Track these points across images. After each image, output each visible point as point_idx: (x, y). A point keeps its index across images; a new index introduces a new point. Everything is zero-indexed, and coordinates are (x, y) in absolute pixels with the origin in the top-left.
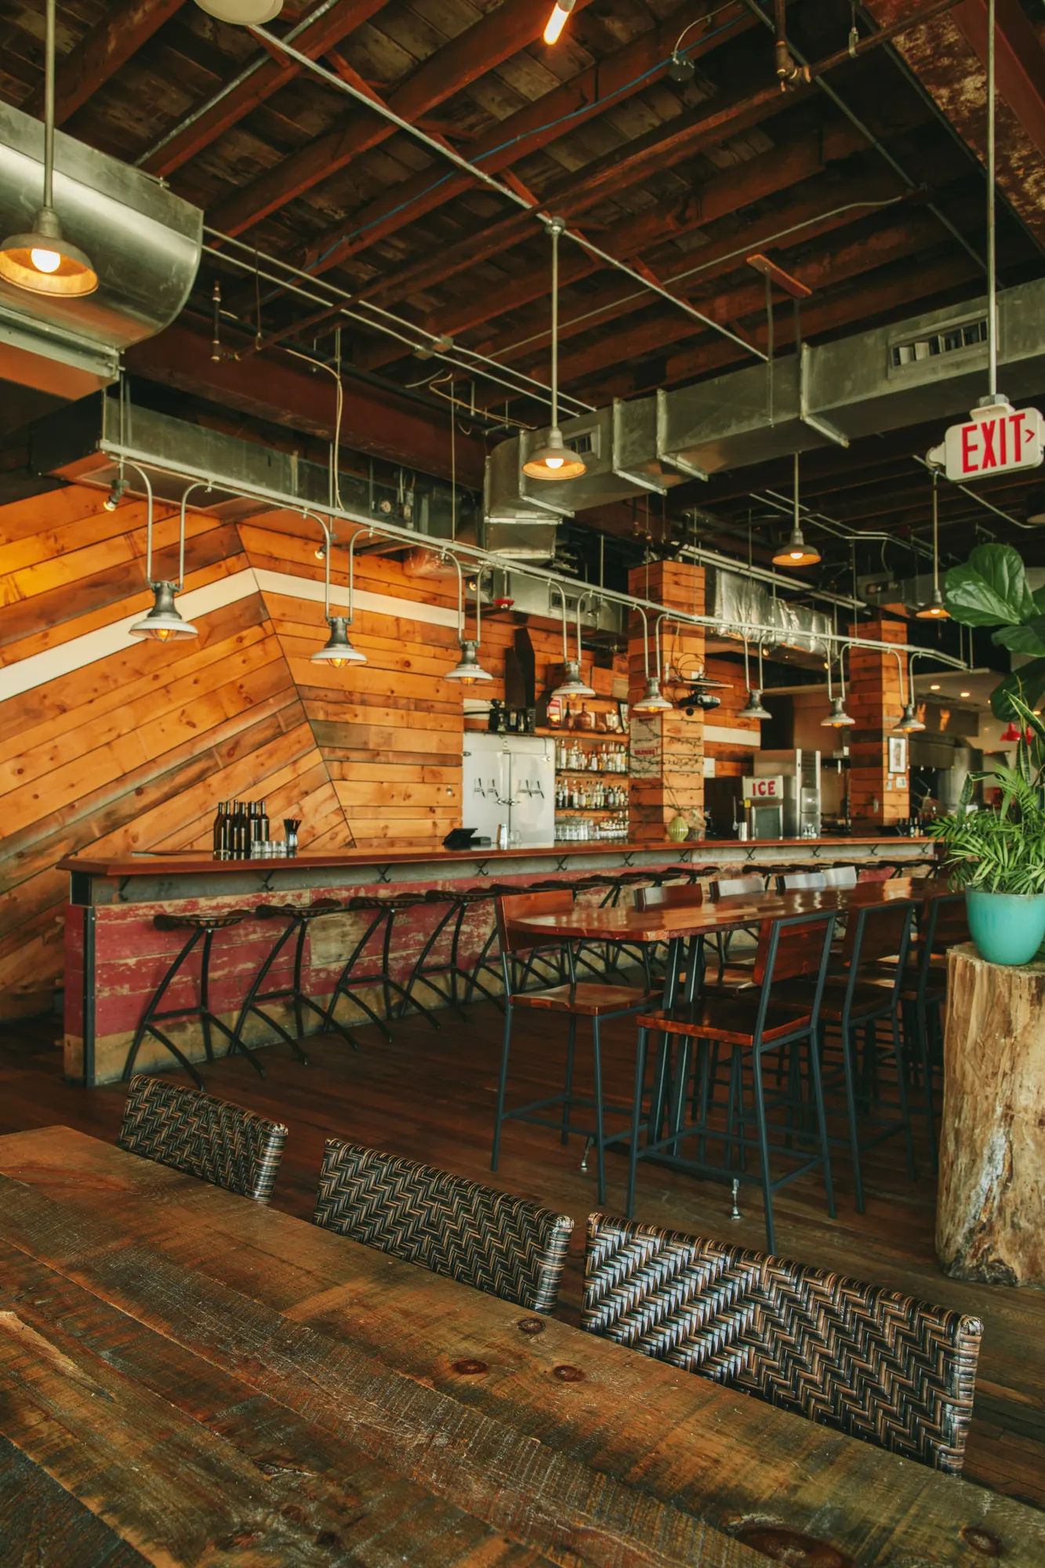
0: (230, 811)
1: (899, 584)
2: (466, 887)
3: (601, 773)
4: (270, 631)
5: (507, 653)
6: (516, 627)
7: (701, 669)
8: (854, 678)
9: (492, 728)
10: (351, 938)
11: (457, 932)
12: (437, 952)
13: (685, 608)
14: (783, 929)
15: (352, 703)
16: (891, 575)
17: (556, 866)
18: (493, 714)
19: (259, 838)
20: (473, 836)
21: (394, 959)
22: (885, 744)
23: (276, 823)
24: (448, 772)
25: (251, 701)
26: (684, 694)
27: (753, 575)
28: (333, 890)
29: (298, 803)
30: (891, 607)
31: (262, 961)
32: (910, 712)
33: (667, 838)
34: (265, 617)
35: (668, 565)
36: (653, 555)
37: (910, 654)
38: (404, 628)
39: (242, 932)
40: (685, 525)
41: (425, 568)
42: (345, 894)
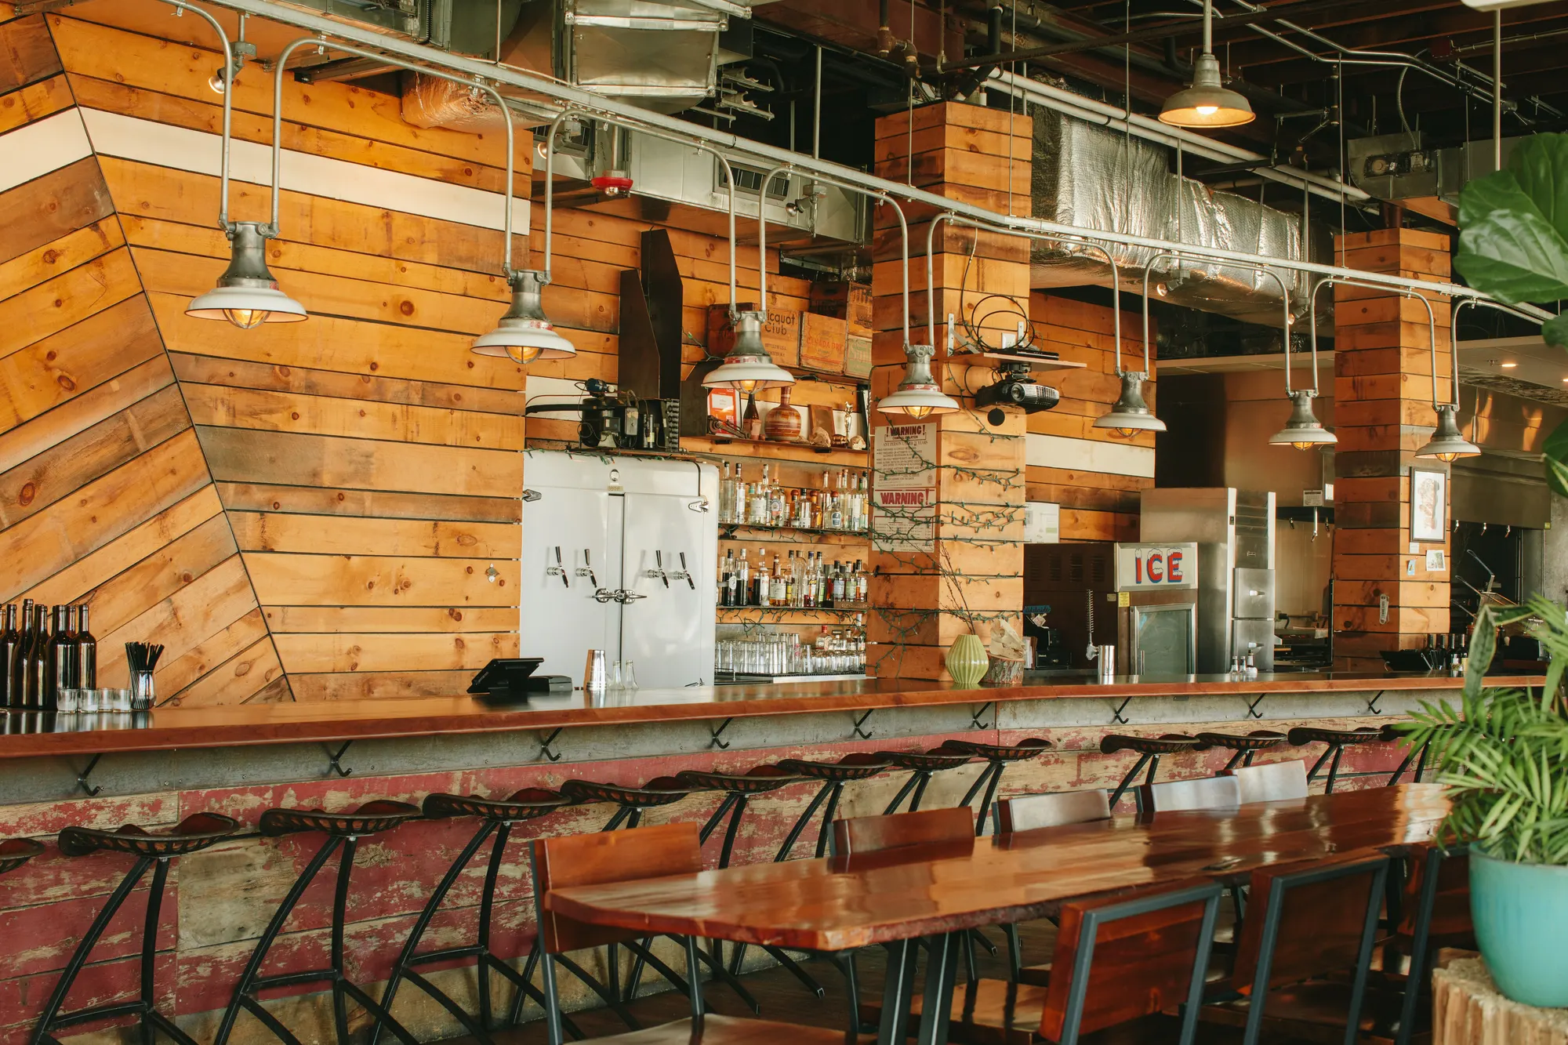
0: (17, 624)
1: (1432, 157)
2: (514, 785)
3: (818, 533)
4: (114, 239)
5: (625, 283)
6: (645, 228)
7: (1022, 326)
8: (1343, 343)
9: (588, 441)
10: (267, 892)
11: (491, 880)
12: (449, 922)
13: (991, 201)
14: (1103, 927)
15: (286, 390)
16: (1416, 139)
17: (708, 739)
18: (591, 412)
19: (73, 682)
20: (535, 674)
21: (358, 936)
22: (1404, 482)
23: (111, 650)
24: (491, 536)
25: (72, 387)
26: (985, 378)
27: (1133, 130)
28: (227, 794)
29: (168, 599)
30: (1419, 205)
31: (74, 942)
32: (1452, 420)
33: (946, 677)
34: (104, 211)
35: (957, 112)
36: (926, 87)
37: (1455, 301)
38: (401, 232)
39: (30, 882)
40: (992, 29)
41: (448, 110)
42: (252, 801)
